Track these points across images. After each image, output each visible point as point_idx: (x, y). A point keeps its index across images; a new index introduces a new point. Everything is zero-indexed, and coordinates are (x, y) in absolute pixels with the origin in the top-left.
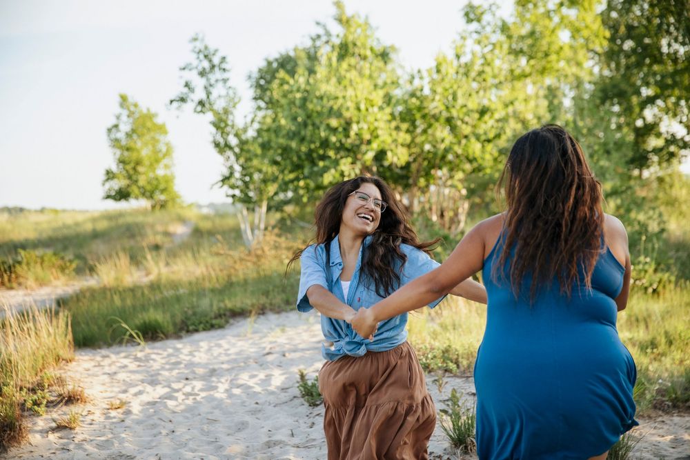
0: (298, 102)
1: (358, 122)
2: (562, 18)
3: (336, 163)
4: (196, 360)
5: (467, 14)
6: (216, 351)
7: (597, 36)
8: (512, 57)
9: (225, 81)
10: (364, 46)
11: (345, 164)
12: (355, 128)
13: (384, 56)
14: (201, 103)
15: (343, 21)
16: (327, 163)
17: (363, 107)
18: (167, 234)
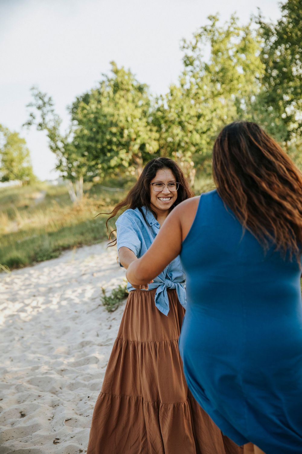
0: (93, 120)
1: (128, 129)
2: (238, 60)
3: (117, 153)
4: (41, 282)
5: (185, 62)
6: (54, 274)
7: (258, 68)
8: (212, 84)
9: (52, 111)
10: (128, 84)
11: (123, 154)
12: (126, 132)
13: (140, 89)
14: (40, 125)
15: (116, 72)
16: (112, 154)
17: (129, 119)
18: (31, 199)
